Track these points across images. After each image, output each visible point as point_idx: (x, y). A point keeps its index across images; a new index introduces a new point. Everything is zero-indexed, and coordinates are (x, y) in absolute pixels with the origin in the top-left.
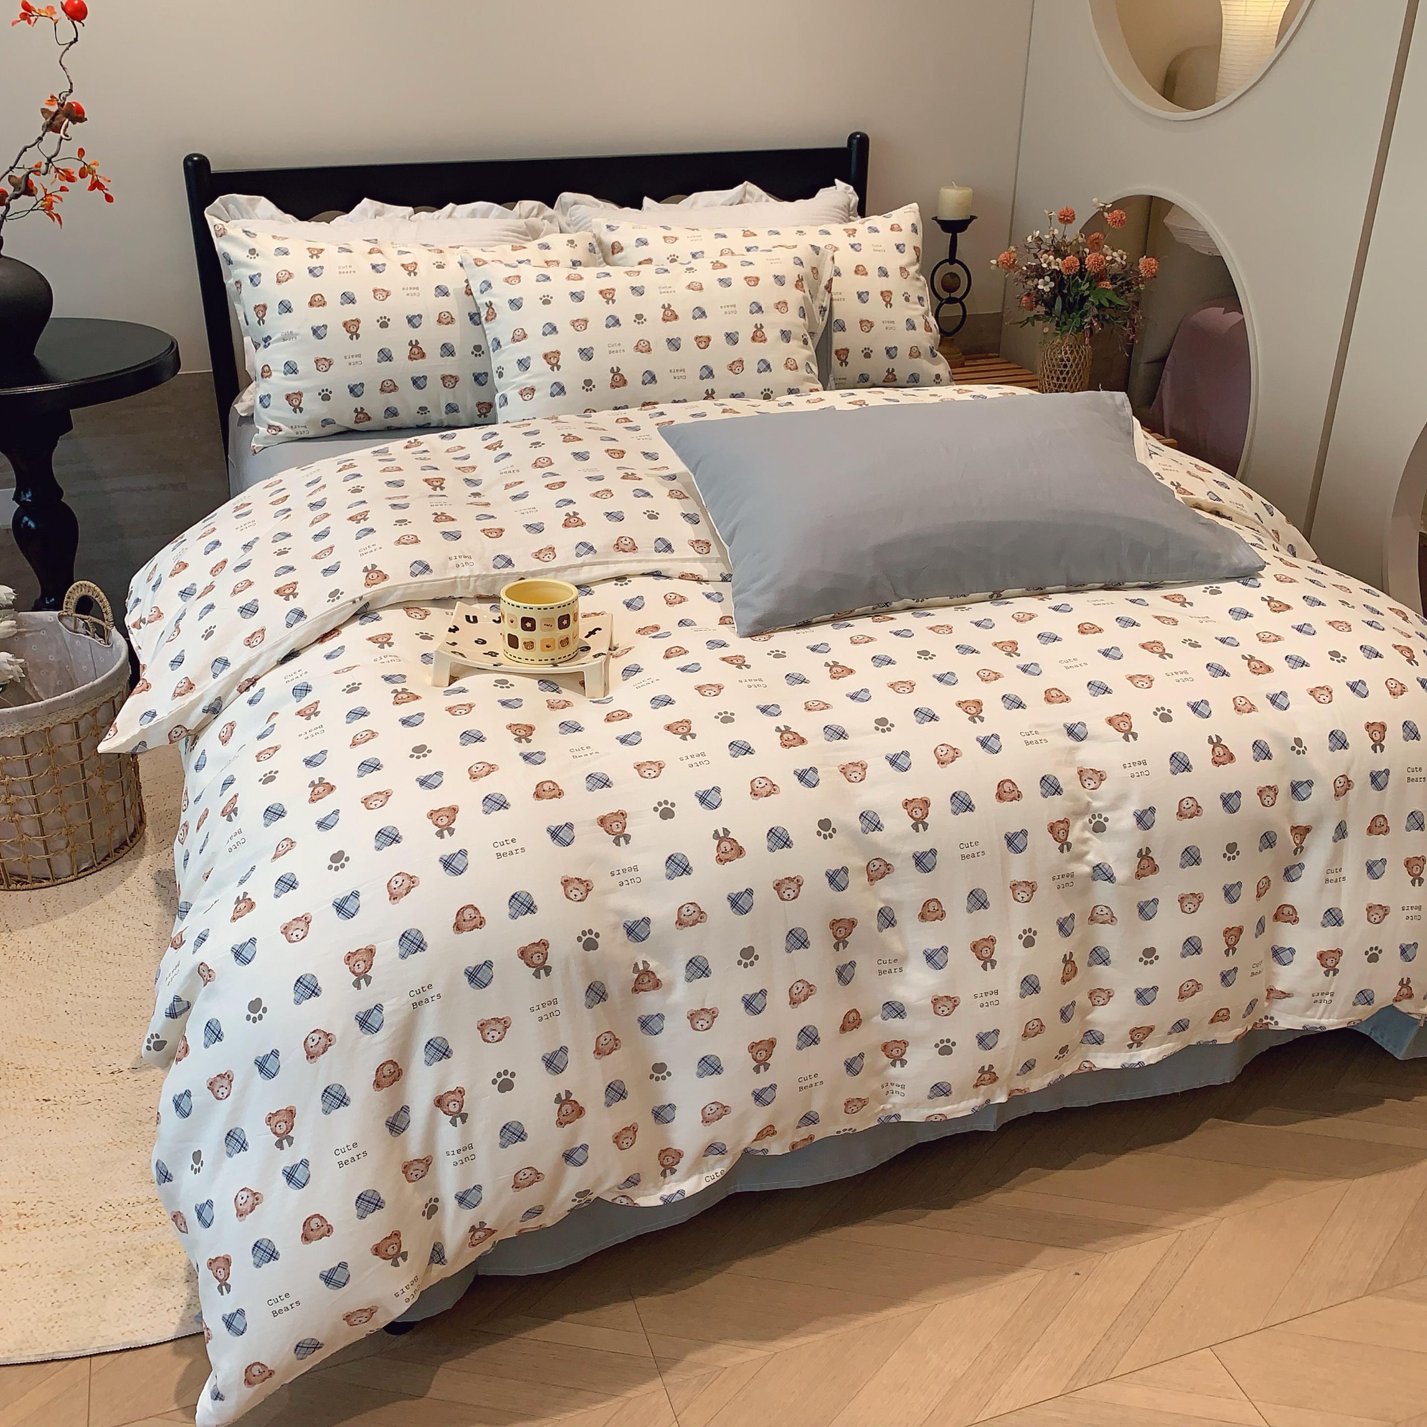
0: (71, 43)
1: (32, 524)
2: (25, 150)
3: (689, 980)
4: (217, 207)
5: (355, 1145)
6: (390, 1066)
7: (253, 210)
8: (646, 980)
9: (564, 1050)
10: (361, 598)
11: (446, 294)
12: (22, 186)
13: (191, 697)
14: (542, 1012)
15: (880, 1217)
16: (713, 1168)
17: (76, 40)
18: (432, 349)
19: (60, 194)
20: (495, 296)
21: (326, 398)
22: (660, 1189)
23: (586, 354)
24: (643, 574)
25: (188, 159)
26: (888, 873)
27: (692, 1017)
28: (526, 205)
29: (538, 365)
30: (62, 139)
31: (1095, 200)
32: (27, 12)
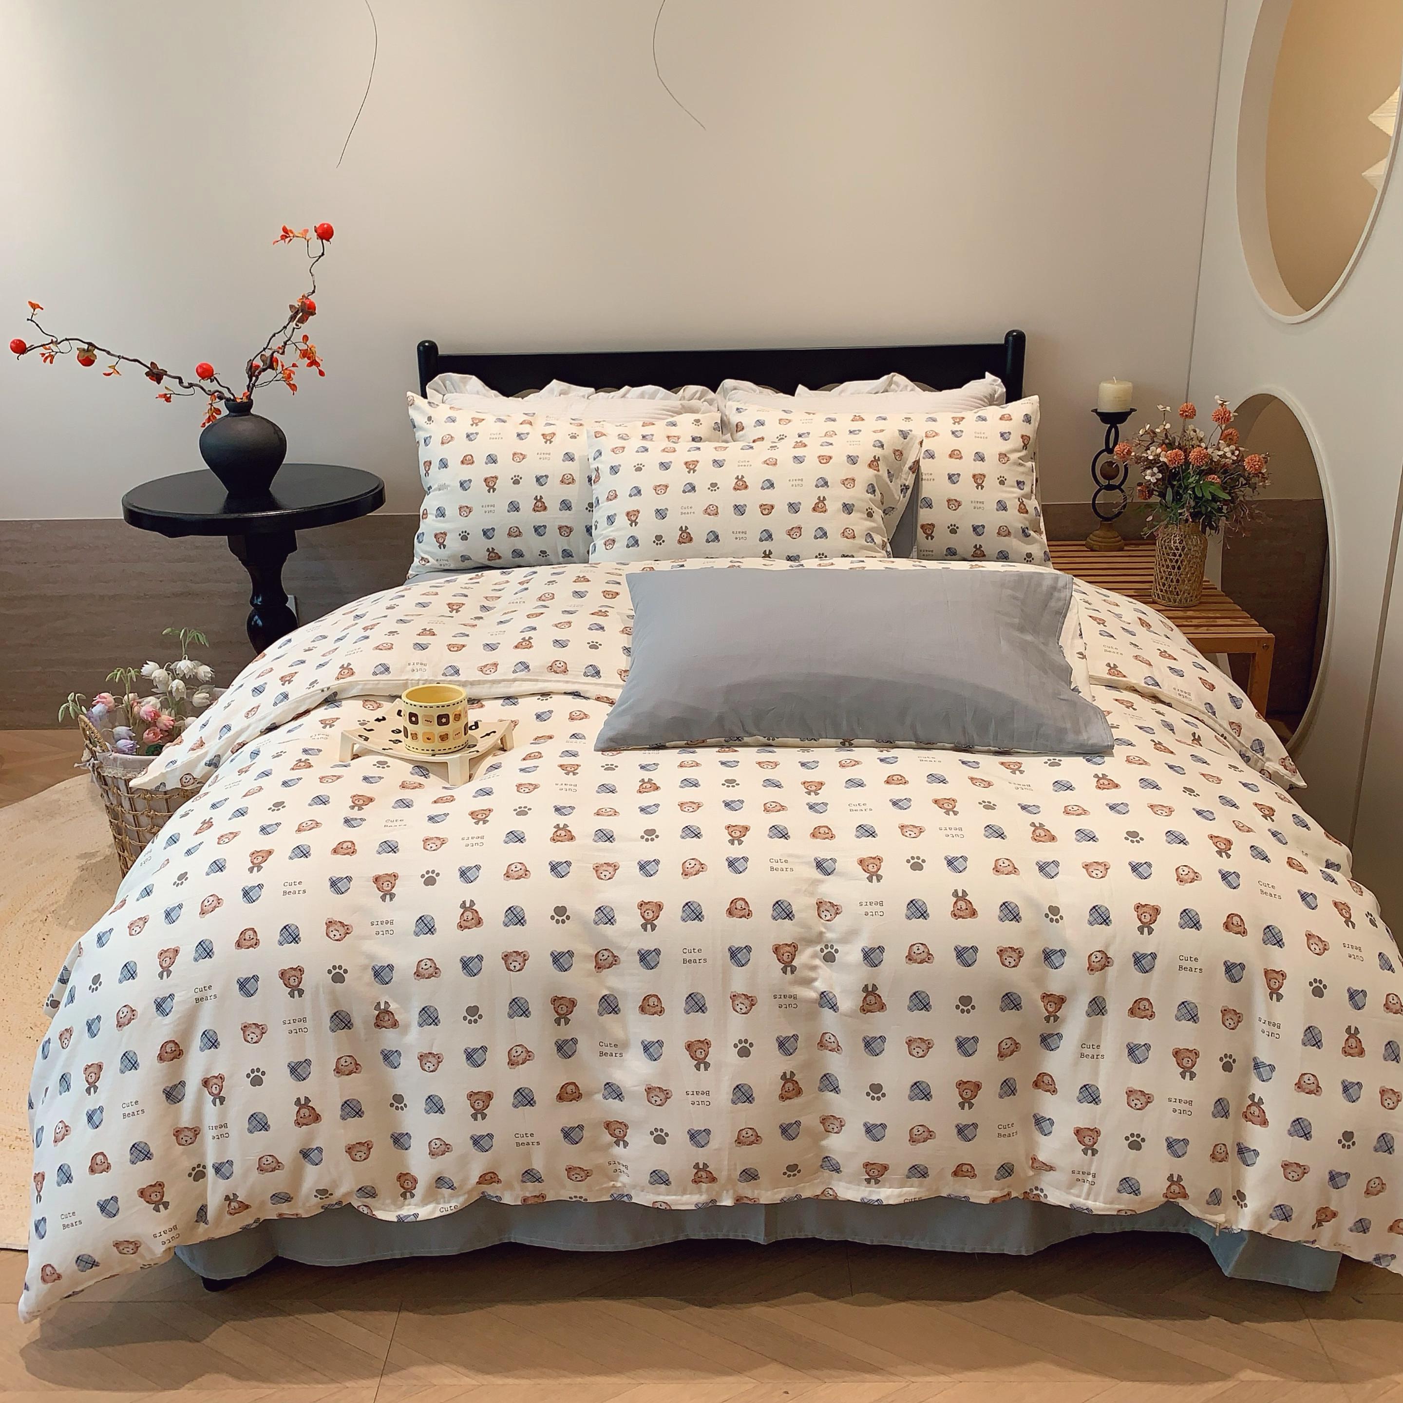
0: (320, 257)
1: (260, 623)
2: (274, 335)
3: (420, 1025)
4: (437, 383)
5: (136, 1102)
6: (172, 1045)
7: (465, 386)
8: (387, 1018)
9: (308, 1062)
10: (328, 688)
11: (572, 459)
12: (268, 362)
13: (200, 752)
14: (292, 1026)
15: (644, 1300)
16: (449, 1202)
17: (323, 254)
18: (553, 505)
19: (292, 369)
20: (601, 462)
21: (464, 538)
22: (401, 1207)
23: (661, 514)
24: (565, 693)
25: (422, 344)
26: (615, 964)
27: (421, 1057)
28: (691, 389)
29: (622, 521)
30: (294, 328)
31: (1217, 397)
32: (286, 234)
